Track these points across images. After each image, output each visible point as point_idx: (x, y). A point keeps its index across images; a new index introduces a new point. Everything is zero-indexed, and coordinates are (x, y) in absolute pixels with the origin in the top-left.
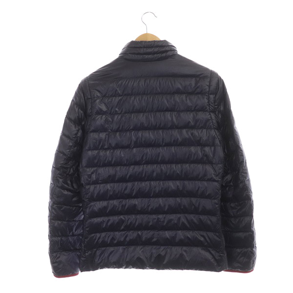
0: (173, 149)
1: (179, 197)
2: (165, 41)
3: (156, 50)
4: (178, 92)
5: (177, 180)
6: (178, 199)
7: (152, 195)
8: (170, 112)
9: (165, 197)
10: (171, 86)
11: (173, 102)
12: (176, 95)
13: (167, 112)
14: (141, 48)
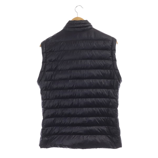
0: (91, 81)
1: (94, 107)
2: (87, 21)
3: (82, 25)
4: (94, 49)
5: (93, 98)
6: (94, 109)
7: (79, 106)
8: (89, 60)
9: (87, 107)
10: (90, 46)
11: (91, 55)
12: (93, 51)
13: (88, 60)
14: (74, 24)
